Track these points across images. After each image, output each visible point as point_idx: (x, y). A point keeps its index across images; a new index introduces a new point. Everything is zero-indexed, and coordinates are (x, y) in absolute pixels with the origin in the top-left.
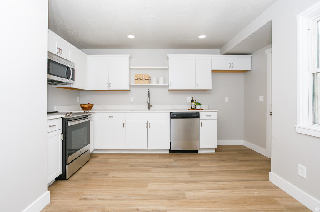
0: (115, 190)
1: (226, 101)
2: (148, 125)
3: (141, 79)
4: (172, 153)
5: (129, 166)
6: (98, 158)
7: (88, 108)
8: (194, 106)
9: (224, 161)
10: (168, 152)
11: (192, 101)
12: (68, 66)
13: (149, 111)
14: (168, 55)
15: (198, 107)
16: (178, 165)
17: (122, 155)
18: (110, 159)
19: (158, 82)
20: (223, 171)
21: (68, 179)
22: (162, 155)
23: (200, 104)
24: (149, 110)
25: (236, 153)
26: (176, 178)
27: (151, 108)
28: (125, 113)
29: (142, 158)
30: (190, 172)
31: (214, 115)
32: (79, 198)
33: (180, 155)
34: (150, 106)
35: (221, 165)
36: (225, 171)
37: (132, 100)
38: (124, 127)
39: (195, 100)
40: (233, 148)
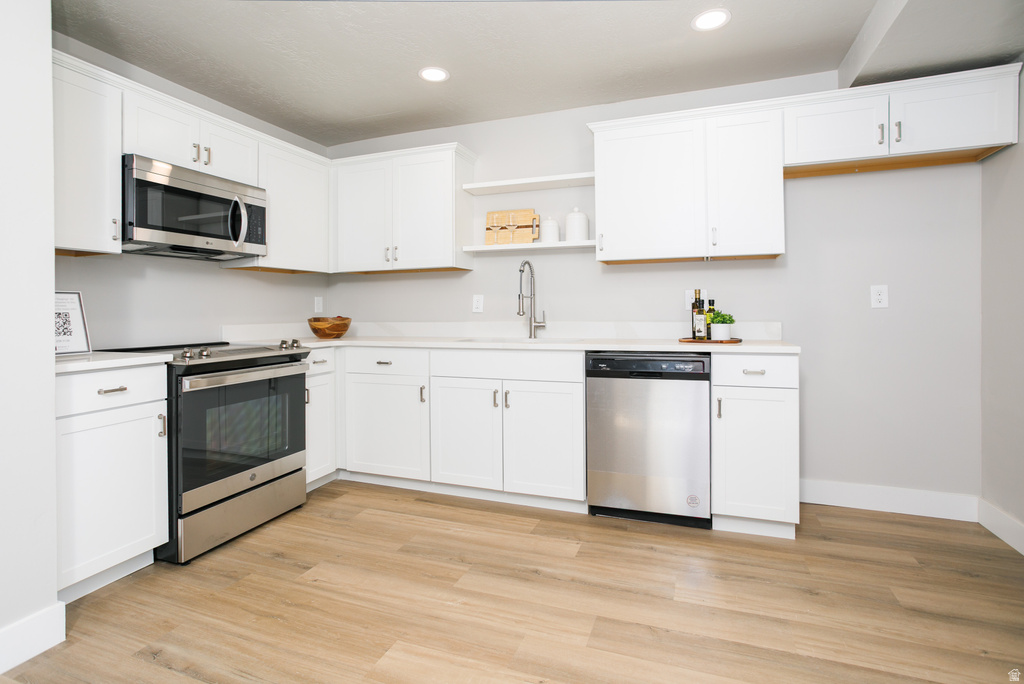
0: (269, 639)
1: (874, 304)
2: (501, 400)
3: (502, 228)
4: (599, 518)
5: (399, 546)
6: (339, 499)
7: (327, 331)
8: (701, 326)
9: (811, 592)
10: (584, 510)
11: (698, 305)
12: (236, 199)
13: (533, 344)
14: (591, 126)
15: (719, 331)
16: (578, 575)
17: (417, 500)
18: (366, 511)
19: (562, 237)
20: (768, 651)
21: (187, 563)
22: (550, 521)
23: (726, 320)
24: (533, 340)
25: (909, 558)
26: (520, 637)
27: (540, 333)
28: (426, 352)
29: (467, 522)
30: (605, 620)
31: (785, 370)
32: (143, 646)
33: (625, 529)
34: (535, 328)
35: (781, 615)
36: (783, 654)
37: (478, 302)
38: (422, 400)
39: (711, 303)
40: (907, 531)
